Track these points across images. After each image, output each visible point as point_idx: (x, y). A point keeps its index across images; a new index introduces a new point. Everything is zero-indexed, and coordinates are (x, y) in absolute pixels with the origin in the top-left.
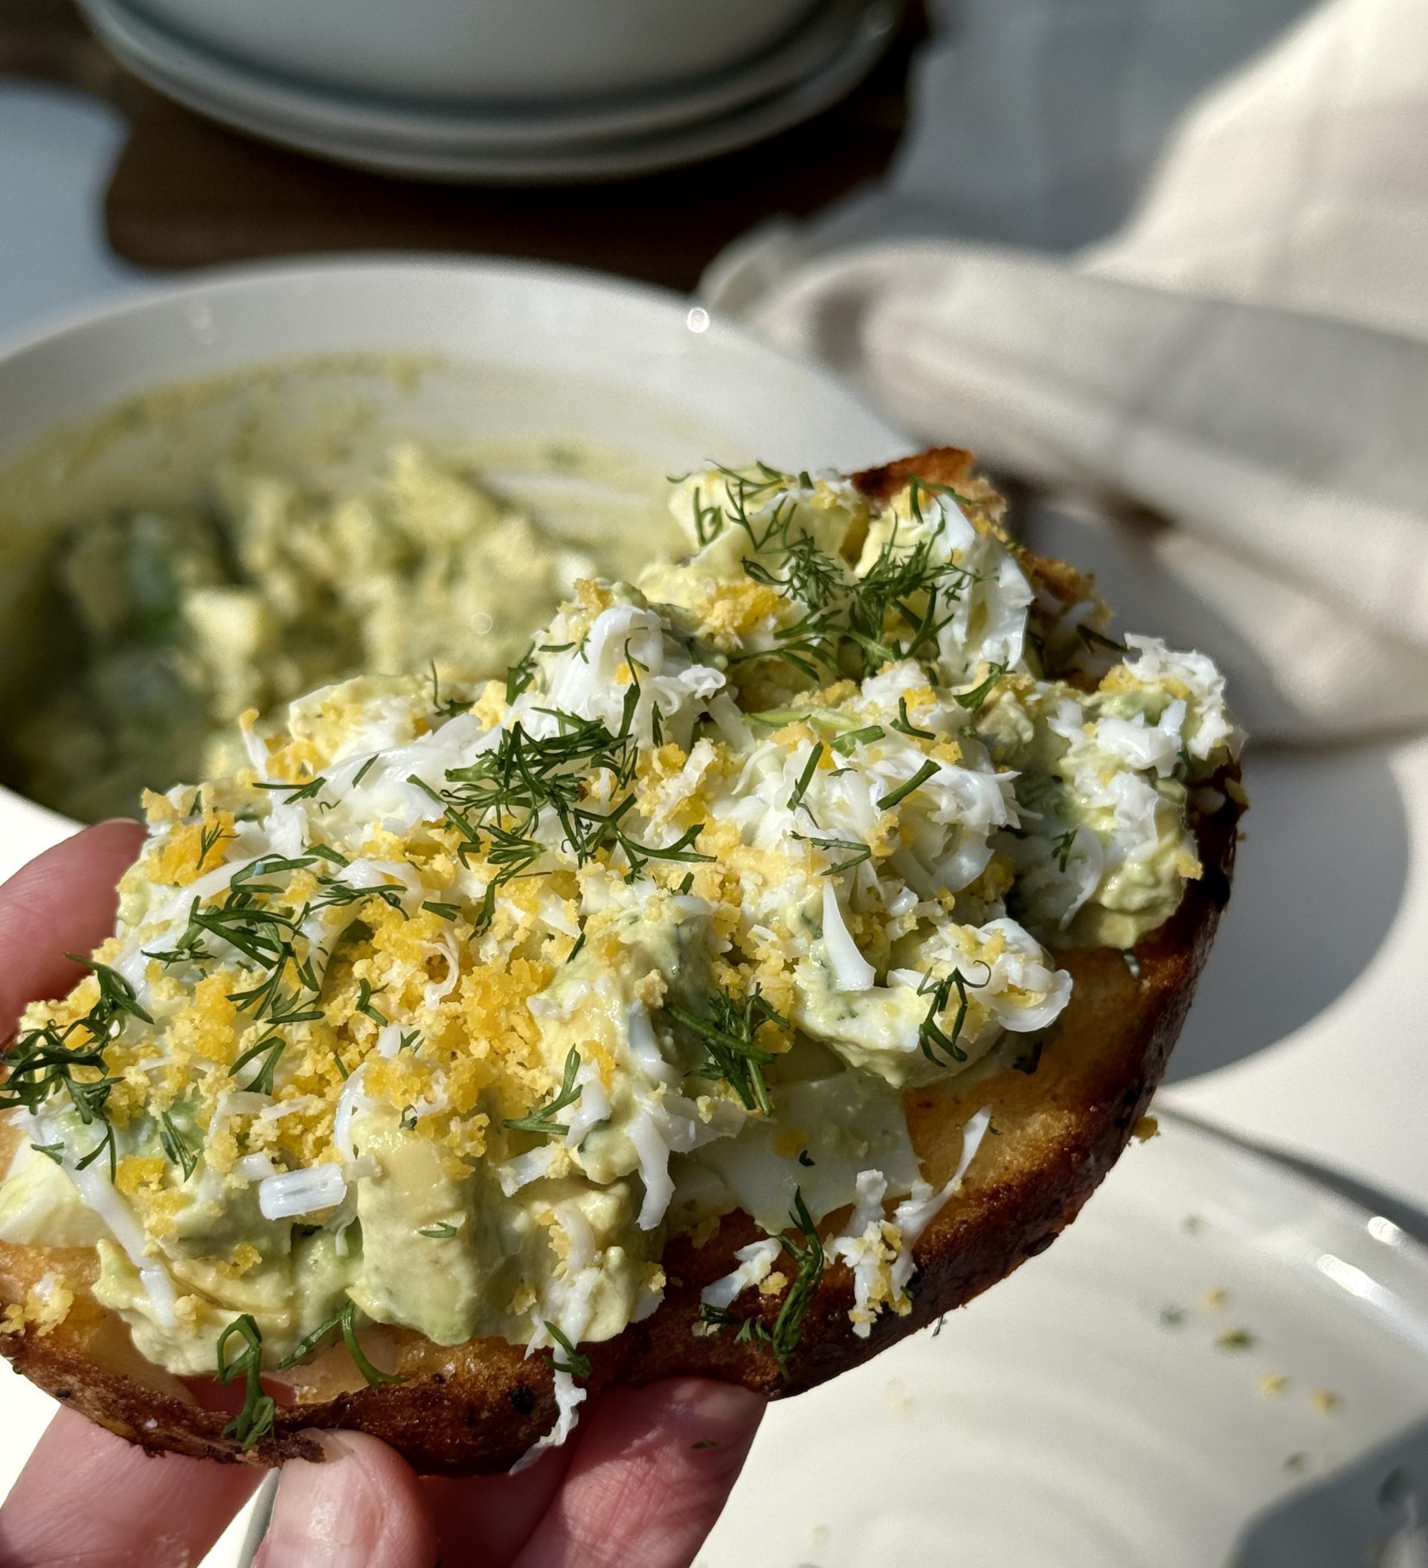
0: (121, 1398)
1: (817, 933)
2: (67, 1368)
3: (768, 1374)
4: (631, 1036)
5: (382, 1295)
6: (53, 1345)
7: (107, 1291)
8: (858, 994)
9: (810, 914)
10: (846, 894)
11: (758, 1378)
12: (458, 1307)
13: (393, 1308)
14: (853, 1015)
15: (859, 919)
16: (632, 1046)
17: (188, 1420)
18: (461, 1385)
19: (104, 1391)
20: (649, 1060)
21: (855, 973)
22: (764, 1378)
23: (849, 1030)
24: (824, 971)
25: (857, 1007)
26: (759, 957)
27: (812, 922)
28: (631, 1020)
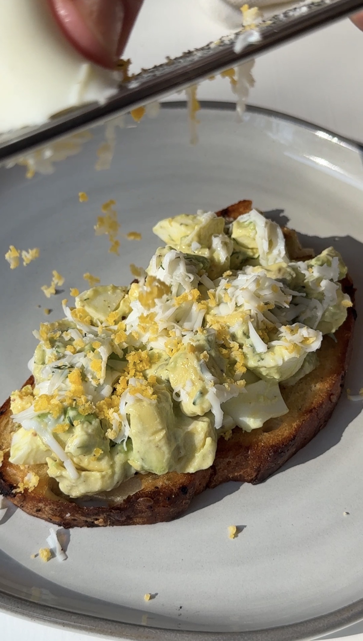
0: (58, 508)
1: (248, 337)
2: (40, 501)
3: (252, 476)
4: (201, 370)
5: (141, 460)
6: (34, 495)
7: (52, 472)
8: (263, 353)
9: (245, 332)
10: (255, 324)
11: (250, 478)
12: (164, 461)
13: (144, 464)
14: (263, 359)
15: (260, 331)
16: (202, 373)
17: (81, 511)
18: (165, 488)
19: (53, 506)
20: (208, 376)
21: (261, 346)
22: (251, 477)
23: (261, 363)
24: (252, 348)
25: (263, 356)
26: (231, 346)
27: (246, 335)
28: (201, 366)
